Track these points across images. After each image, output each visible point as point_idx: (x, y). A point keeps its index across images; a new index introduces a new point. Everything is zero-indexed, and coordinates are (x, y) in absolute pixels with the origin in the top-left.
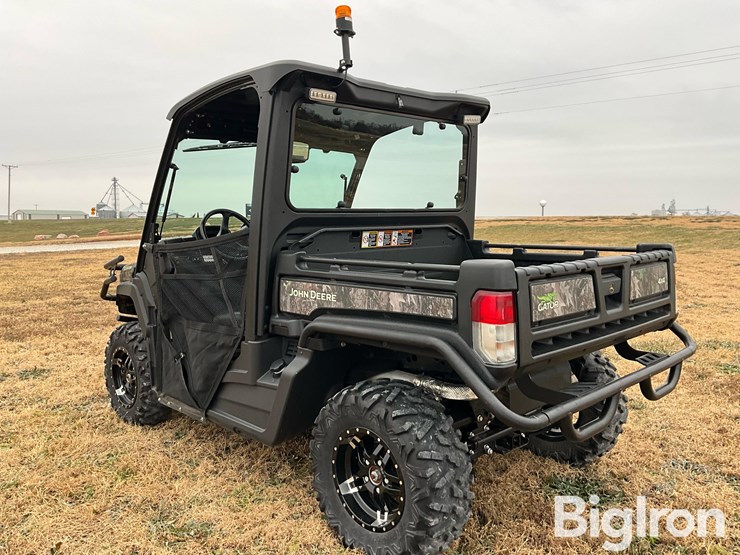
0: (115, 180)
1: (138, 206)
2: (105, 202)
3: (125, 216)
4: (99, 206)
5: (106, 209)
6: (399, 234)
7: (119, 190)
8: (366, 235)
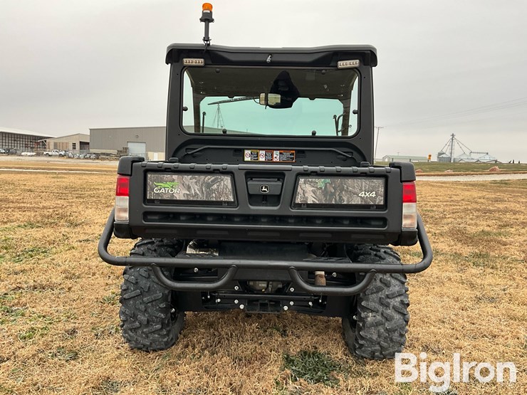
0: (453, 135)
1: (468, 154)
2: (444, 151)
3: (457, 161)
4: (440, 154)
5: (444, 156)
6: (280, 153)
7: (455, 142)
8: (247, 152)
